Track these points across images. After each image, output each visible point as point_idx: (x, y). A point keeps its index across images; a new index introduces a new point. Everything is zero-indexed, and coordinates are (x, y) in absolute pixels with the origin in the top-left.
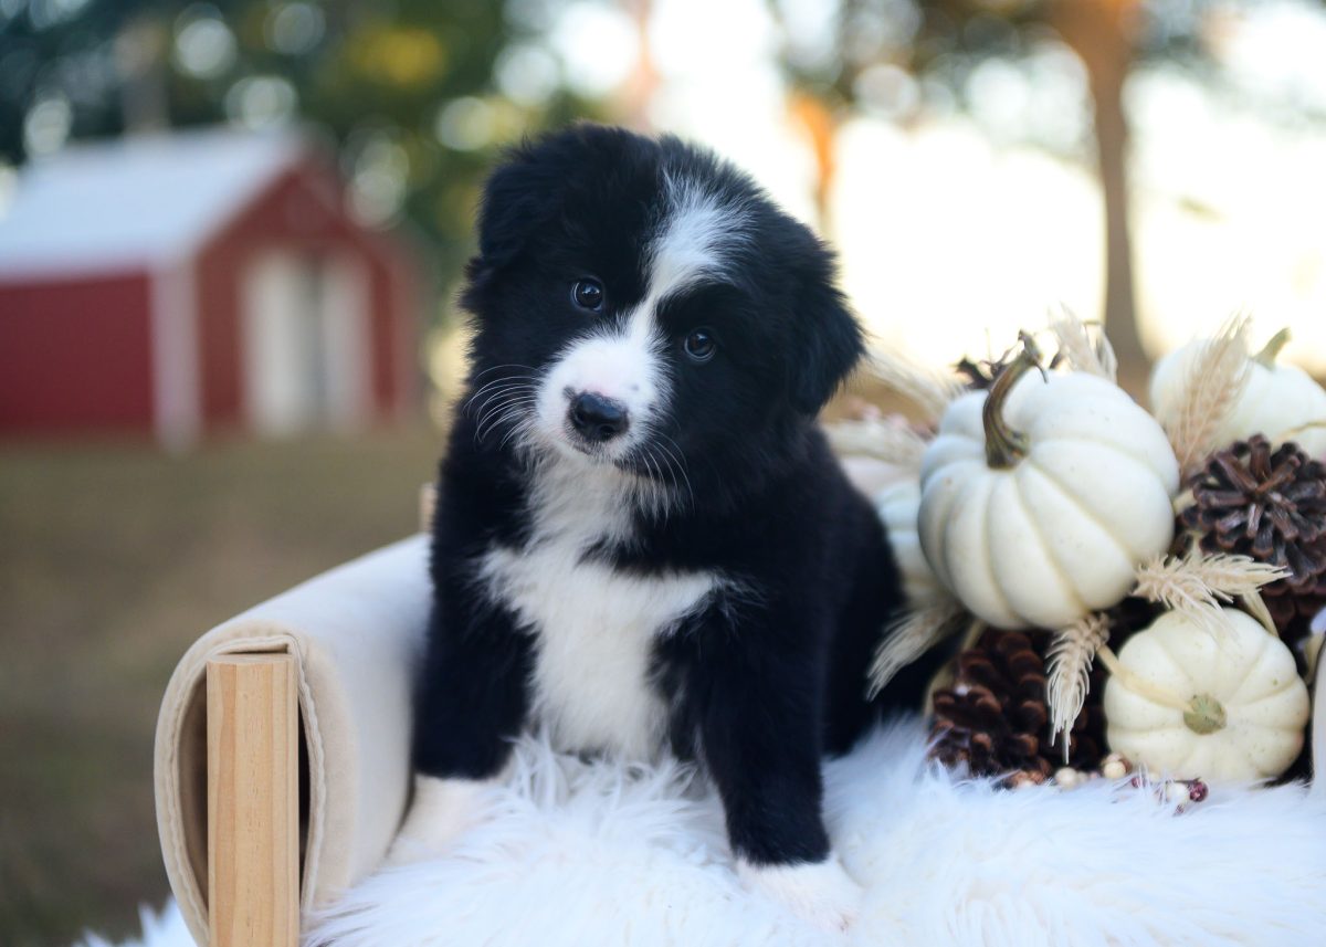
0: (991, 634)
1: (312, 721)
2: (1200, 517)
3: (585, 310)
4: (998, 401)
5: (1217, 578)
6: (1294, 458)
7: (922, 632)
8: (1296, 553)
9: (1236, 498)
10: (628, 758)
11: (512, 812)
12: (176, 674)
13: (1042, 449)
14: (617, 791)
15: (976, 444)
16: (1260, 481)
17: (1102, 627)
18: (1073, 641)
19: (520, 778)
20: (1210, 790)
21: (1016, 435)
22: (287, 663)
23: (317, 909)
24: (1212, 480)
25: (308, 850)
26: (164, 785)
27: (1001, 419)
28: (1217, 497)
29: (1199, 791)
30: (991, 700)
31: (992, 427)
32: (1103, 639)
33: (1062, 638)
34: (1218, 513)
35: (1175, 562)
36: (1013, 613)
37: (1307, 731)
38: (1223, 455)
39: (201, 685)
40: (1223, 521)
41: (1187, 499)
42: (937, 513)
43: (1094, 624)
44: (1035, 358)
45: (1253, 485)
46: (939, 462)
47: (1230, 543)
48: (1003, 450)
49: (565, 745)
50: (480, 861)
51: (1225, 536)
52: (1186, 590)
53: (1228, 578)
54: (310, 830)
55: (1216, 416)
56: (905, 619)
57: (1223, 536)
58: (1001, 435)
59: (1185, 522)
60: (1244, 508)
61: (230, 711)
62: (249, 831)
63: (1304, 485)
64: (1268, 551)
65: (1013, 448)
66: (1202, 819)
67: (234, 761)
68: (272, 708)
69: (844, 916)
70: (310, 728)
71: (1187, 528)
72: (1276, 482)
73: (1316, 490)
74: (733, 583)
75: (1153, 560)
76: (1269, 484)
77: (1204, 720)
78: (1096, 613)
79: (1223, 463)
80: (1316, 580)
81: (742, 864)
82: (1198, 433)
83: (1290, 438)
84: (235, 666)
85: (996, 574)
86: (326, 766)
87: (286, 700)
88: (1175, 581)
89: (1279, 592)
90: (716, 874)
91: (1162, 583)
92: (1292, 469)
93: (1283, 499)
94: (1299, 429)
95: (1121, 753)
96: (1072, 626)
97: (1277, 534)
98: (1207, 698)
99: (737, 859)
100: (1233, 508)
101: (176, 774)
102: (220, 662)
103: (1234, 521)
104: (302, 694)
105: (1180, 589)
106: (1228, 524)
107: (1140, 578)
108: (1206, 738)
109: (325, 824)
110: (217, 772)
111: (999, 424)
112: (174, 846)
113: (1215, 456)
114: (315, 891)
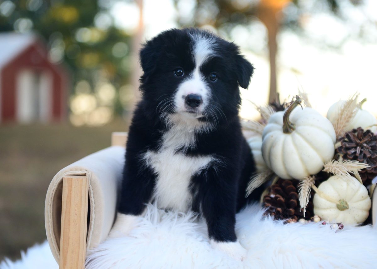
0: (281, 181)
1: (92, 195)
2: (343, 149)
3: (180, 77)
4: (288, 114)
5: (348, 167)
6: (370, 134)
7: (261, 179)
8: (369, 160)
9: (353, 145)
10: (179, 211)
11: (145, 224)
12: (53, 180)
13: (299, 128)
14: (176, 220)
16: (360, 140)
17: (313, 180)
18: (306, 183)
19: (148, 215)
20: (344, 226)
21: (292, 124)
22: (87, 178)
23: (90, 249)
24: (346, 139)
26: (48, 212)
28: (348, 144)
29: (341, 226)
30: (282, 199)
31: (286, 121)
32: (313, 183)
33: (303, 182)
34: (348, 149)
35: (336, 162)
36: (289, 175)
37: (370, 211)
38: (350, 132)
39: (61, 184)
41: (339, 144)
42: (268, 146)
43: (311, 179)
44: (299, 102)
45: (358, 141)
46: (269, 131)
47: (351, 157)
48: (288, 128)
49: (161, 207)
50: (136, 238)
51: (350, 155)
52: (340, 169)
53: (352, 167)
55: (348, 121)
56: (256, 175)
57: (349, 155)
58: (288, 124)
59: (338, 151)
60: (356, 148)
61: (70, 192)
62: (74, 226)
63: (373, 142)
64: (362, 160)
66: (342, 234)
67: (70, 206)
69: (242, 257)
70: (91, 198)
71: (338, 153)
72: (365, 141)
74: (217, 160)
75: (329, 162)
76: (363, 141)
77: (342, 207)
78: (311, 176)
79: (350, 135)
80: (374, 169)
81: (212, 241)
82: (342, 126)
83: (369, 129)
84: (72, 178)
86: (95, 209)
87: (86, 189)
88: (336, 167)
89: (364, 172)
90: (205, 244)
91: (332, 167)
92: (370, 137)
93: (367, 146)
94: (371, 126)
95: (318, 215)
96: (305, 179)
97: (365, 155)
98: (343, 200)
100: (352, 147)
101: (51, 209)
102: (67, 177)
103: (353, 151)
104: (89, 188)
105: (338, 169)
106: (351, 152)
107: (325, 166)
108: (342, 212)
109: (94, 225)
110: (65, 209)
111: (288, 121)
112: (50, 230)
113: (348, 133)
114: (90, 244)
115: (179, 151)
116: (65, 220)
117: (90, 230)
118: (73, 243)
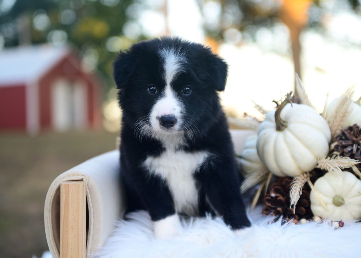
1: (90, 200)
2: (339, 148)
4: (279, 112)
5: (340, 163)
7: (256, 178)
9: (350, 142)
12: (51, 186)
13: (291, 126)
15: (273, 124)
16: (357, 137)
17: (308, 176)
18: (299, 180)
20: (345, 224)
21: (284, 122)
22: (83, 184)
23: (91, 254)
24: (343, 137)
25: (88, 237)
26: (47, 218)
27: (280, 117)
28: (345, 142)
29: (342, 224)
30: (281, 198)
31: (277, 119)
33: (295, 179)
34: (345, 147)
36: (282, 172)
38: (345, 130)
39: (59, 190)
40: (346, 149)
42: (261, 143)
44: (290, 100)
45: (354, 139)
46: (263, 128)
47: (348, 155)
48: (280, 125)
53: (343, 163)
54: (89, 232)
57: (346, 153)
58: (279, 121)
60: (352, 145)
61: (67, 197)
62: (72, 231)
64: (359, 157)
65: (283, 125)
67: (68, 211)
68: (79, 196)
70: (89, 202)
75: (323, 157)
76: (359, 138)
77: (339, 202)
78: (306, 173)
79: (346, 133)
85: (277, 161)
86: (93, 213)
87: (83, 194)
96: (298, 176)
98: (339, 196)
100: (349, 145)
101: (50, 215)
102: (64, 183)
103: (349, 149)
104: (87, 192)
106: (348, 150)
107: (319, 163)
108: (339, 208)
109: (93, 230)
110: (63, 215)
111: (279, 119)
112: (50, 236)
113: (344, 131)
114: (90, 249)
116: (63, 226)
117: (90, 234)
118: (72, 249)
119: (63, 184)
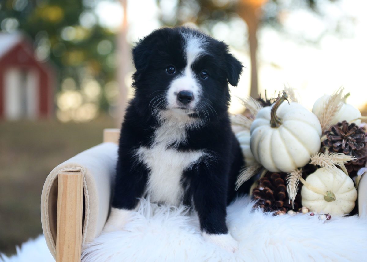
0: (269, 174)
1: (87, 191)
2: (329, 143)
3: (171, 74)
4: (275, 109)
5: (334, 159)
6: (355, 127)
7: (250, 173)
8: (355, 153)
9: (339, 138)
10: (172, 205)
11: (138, 219)
13: (286, 123)
14: (168, 213)
15: (267, 121)
16: (346, 133)
17: (300, 172)
18: (293, 176)
19: (141, 209)
20: (332, 217)
21: (279, 119)
22: (81, 175)
23: (86, 244)
24: (332, 133)
26: (44, 208)
27: (276, 114)
28: (334, 137)
29: (329, 217)
30: (271, 191)
32: (301, 176)
33: (291, 175)
34: (334, 142)
35: (322, 155)
36: (276, 168)
37: (357, 202)
38: (335, 126)
39: (56, 181)
40: (335, 144)
41: (325, 138)
42: (257, 140)
44: (286, 97)
45: (344, 134)
46: (257, 126)
47: (337, 150)
48: (275, 123)
49: (154, 201)
50: (130, 232)
52: (326, 162)
53: (338, 159)
55: (333, 115)
56: (246, 168)
57: (335, 148)
58: (275, 118)
59: (324, 144)
60: (341, 141)
61: (65, 187)
62: (70, 221)
63: (357, 135)
64: (348, 152)
65: (278, 122)
66: (330, 224)
67: (66, 201)
68: (77, 187)
69: (234, 249)
70: (86, 193)
71: (324, 146)
72: (350, 134)
73: (361, 136)
74: (208, 154)
75: (316, 155)
76: (348, 134)
77: (329, 198)
78: (299, 168)
79: (335, 128)
80: (359, 161)
81: (204, 234)
82: (327, 120)
83: (353, 122)
84: (67, 175)
85: (273, 157)
86: (90, 204)
87: (81, 185)
88: (323, 160)
89: (349, 164)
90: (198, 236)
91: (319, 160)
92: (354, 130)
93: (352, 138)
94: (355, 120)
95: (306, 207)
96: (293, 172)
97: (350, 148)
98: (330, 192)
99: (203, 232)
100: (338, 140)
101: (47, 205)
102: (63, 174)
104: (84, 184)
105: (324, 162)
106: (337, 145)
107: (312, 159)
108: (329, 203)
109: (89, 220)
110: (61, 205)
111: (275, 116)
112: (46, 226)
113: (333, 126)
114: (86, 239)
115: (171, 146)
116: (61, 216)
118: (69, 238)
119: (61, 174)
